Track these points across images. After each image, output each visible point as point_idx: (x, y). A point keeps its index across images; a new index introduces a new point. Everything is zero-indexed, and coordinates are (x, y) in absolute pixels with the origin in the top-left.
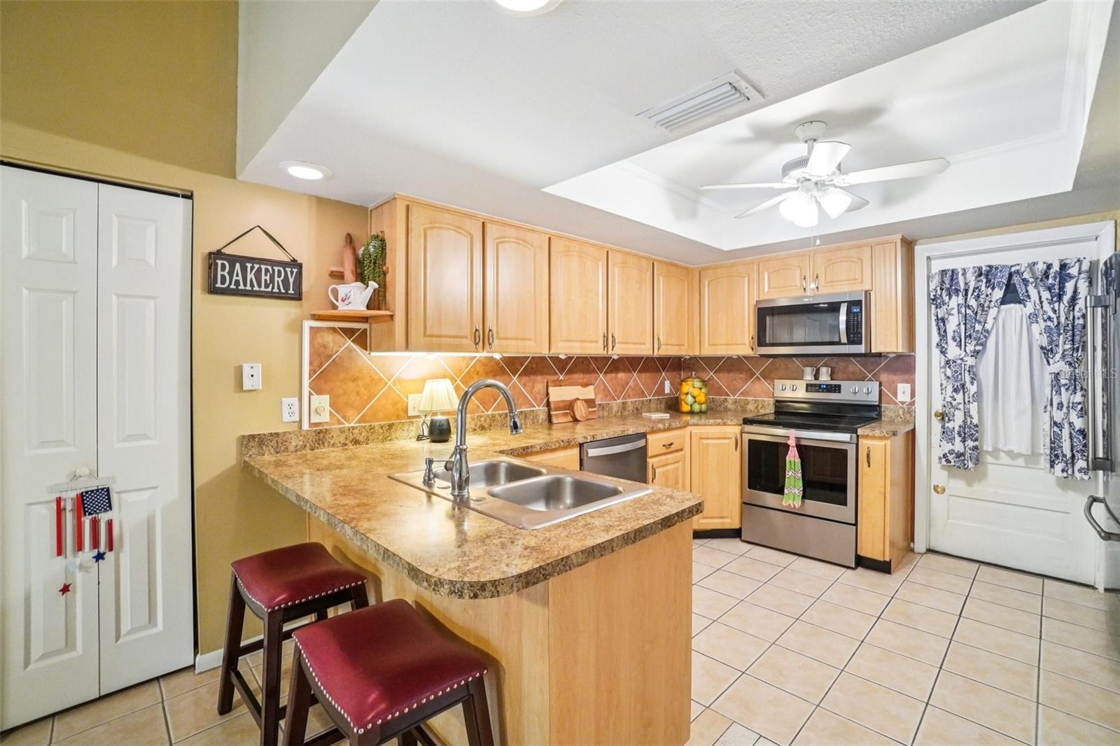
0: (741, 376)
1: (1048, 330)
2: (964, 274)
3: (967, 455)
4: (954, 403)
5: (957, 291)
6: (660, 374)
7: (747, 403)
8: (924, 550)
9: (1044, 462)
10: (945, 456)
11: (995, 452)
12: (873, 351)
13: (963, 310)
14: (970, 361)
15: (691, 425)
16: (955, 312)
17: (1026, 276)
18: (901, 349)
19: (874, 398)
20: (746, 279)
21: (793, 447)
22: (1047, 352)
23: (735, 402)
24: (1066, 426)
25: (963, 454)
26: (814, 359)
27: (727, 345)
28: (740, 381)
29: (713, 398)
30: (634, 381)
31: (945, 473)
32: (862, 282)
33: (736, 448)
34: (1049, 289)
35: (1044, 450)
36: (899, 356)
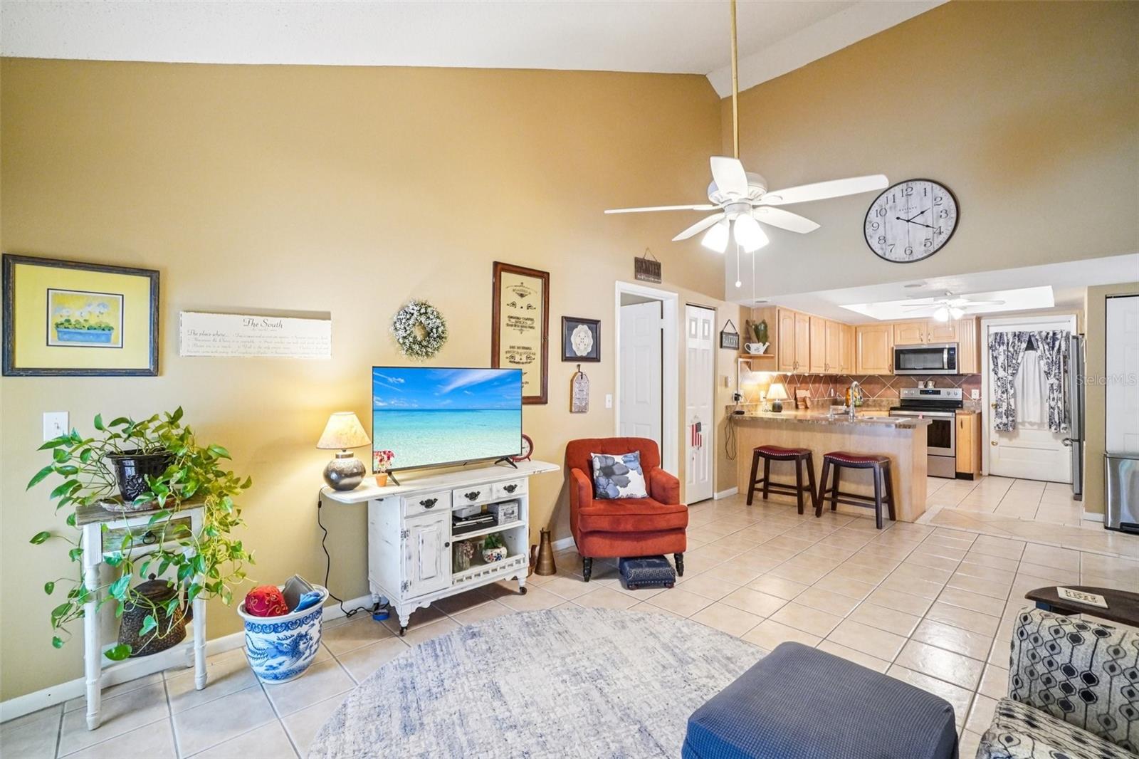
0: (878, 386)
1: (1048, 363)
2: (1007, 335)
3: (1009, 425)
4: (1002, 399)
5: (1003, 343)
6: (830, 385)
7: (882, 401)
8: (987, 474)
9: (1047, 426)
10: (998, 425)
11: (1023, 423)
12: (961, 373)
13: (1006, 353)
14: (1010, 378)
16: (1002, 353)
17: (1037, 337)
18: (975, 372)
19: (959, 397)
20: (886, 334)
22: (1047, 374)
23: (874, 401)
24: (1056, 409)
25: (1007, 424)
26: (923, 377)
27: (874, 369)
28: (877, 389)
30: (821, 388)
31: (997, 435)
32: (955, 338)
34: (1048, 344)
35: (1047, 420)
36: (973, 375)
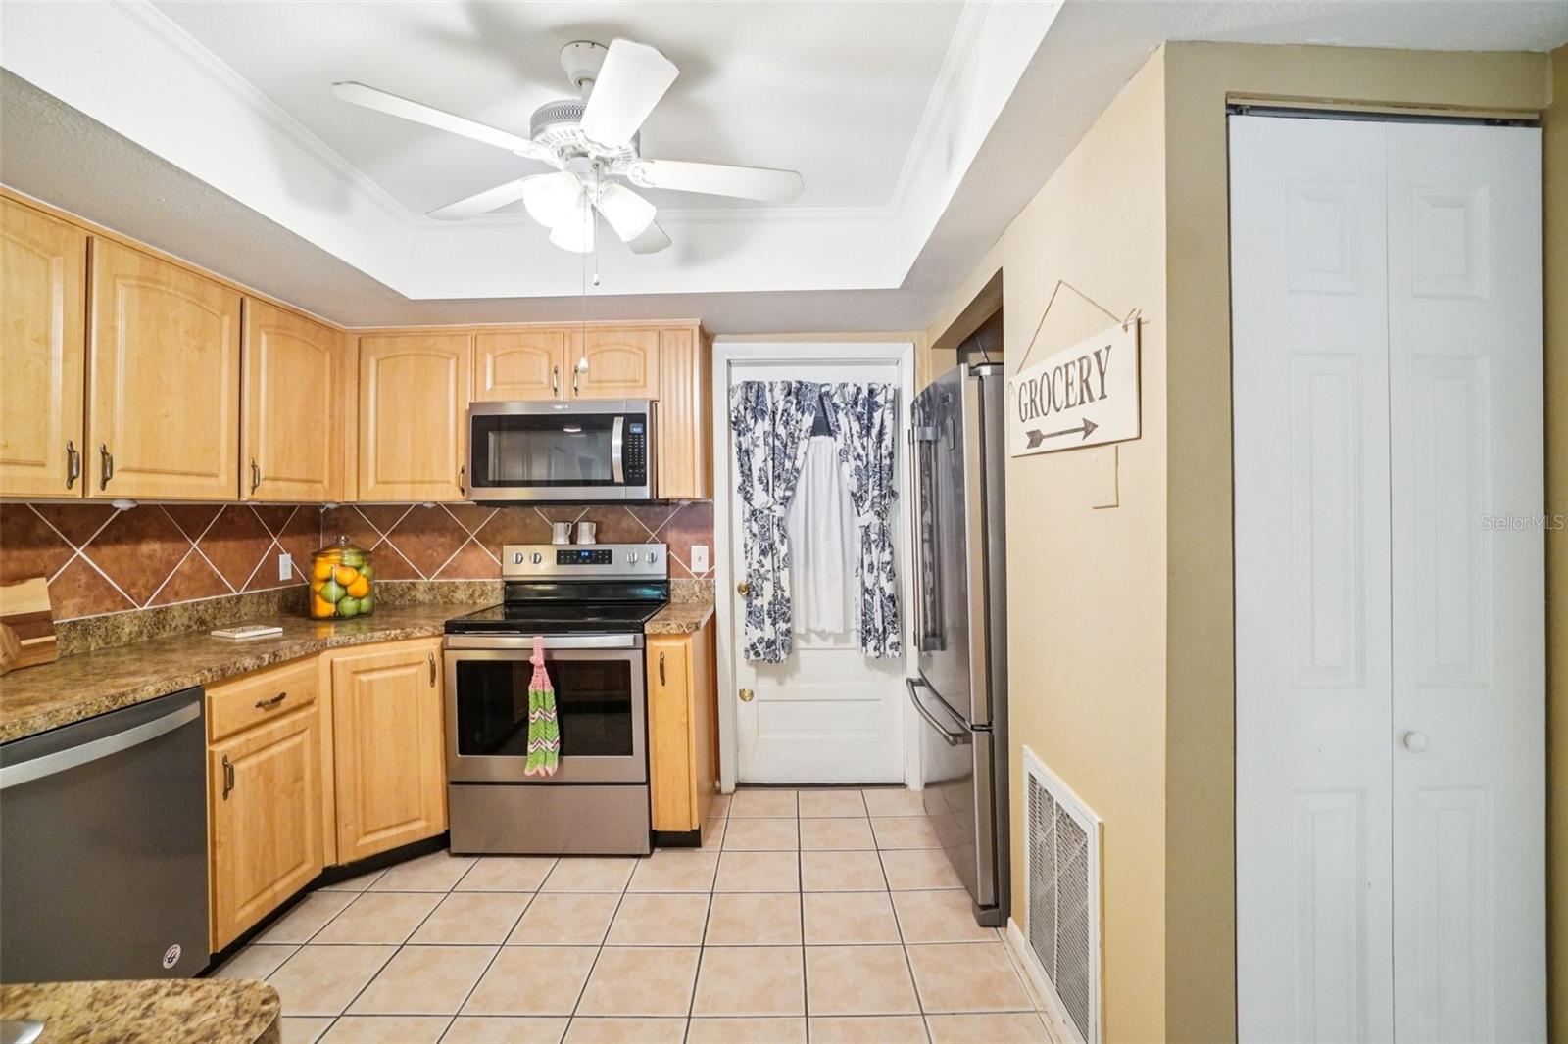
0: (443, 539)
1: (858, 471)
2: (771, 390)
3: (779, 643)
4: (762, 571)
5: (763, 413)
6: (266, 541)
7: (454, 588)
8: (733, 787)
9: (855, 638)
10: (753, 647)
11: (806, 638)
12: (661, 496)
13: (771, 440)
14: (779, 511)
15: (334, 648)
16: (761, 442)
17: (837, 399)
18: (698, 495)
19: (659, 570)
20: (452, 363)
21: (541, 667)
22: (858, 499)
23: (432, 588)
24: (878, 591)
25: (774, 643)
26: (568, 509)
27: (413, 482)
28: (440, 550)
29: (387, 584)
30: (192, 559)
31: (752, 670)
32: (645, 386)
33: (433, 680)
34: (859, 418)
35: (856, 624)
36: (695, 504)
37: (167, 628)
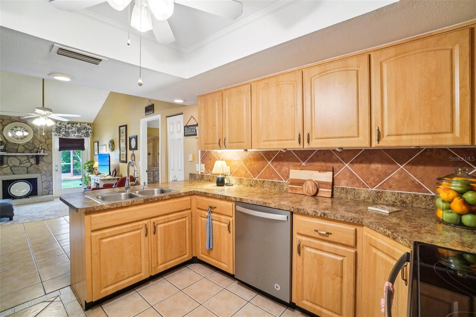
30: (399, 173)
37: (382, 199)
